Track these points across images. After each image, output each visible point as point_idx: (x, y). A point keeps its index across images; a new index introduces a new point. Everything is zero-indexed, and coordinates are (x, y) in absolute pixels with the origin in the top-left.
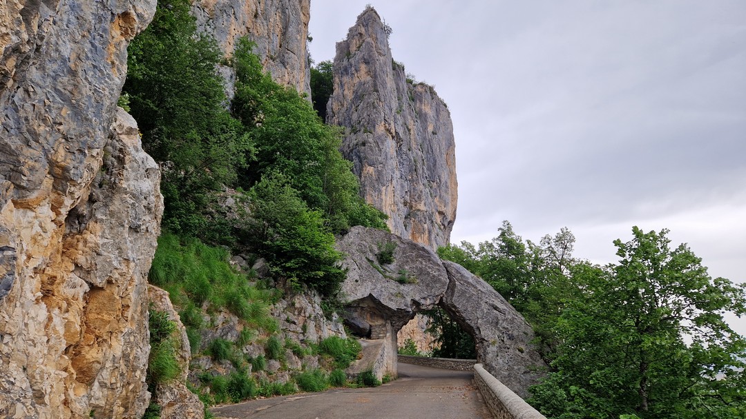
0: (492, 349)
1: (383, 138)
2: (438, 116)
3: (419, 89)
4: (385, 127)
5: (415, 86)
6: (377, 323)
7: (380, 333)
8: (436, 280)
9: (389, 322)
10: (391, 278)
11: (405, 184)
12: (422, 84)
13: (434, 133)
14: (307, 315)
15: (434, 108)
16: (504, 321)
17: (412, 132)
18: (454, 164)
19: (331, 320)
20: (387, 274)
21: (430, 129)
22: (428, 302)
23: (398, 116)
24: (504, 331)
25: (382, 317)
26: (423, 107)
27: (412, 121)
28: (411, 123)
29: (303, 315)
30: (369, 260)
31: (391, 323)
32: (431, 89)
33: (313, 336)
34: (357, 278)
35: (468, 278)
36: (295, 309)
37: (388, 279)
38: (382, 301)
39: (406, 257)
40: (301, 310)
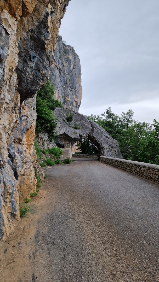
0: (106, 151)
1: (54, 69)
2: (75, 61)
3: (68, 48)
4: (55, 64)
5: (66, 46)
6: (66, 143)
7: (67, 146)
8: (87, 128)
9: (70, 142)
10: (72, 127)
11: (63, 89)
12: (68, 46)
13: (74, 68)
14: (44, 140)
15: (74, 57)
16: (110, 141)
17: (65, 67)
18: (81, 82)
19: (52, 142)
20: (70, 125)
21: (72, 66)
22: (85, 135)
23: (60, 60)
24: (110, 145)
25: (68, 141)
26: (69, 56)
27: (65, 62)
28: (64, 63)
29: (42, 140)
30: (63, 120)
31: (71, 143)
32: (72, 48)
33: (46, 147)
34: (60, 127)
35: (98, 127)
36: (39, 138)
37: (71, 127)
38: (69, 135)
39: (77, 119)
40: (41, 138)
